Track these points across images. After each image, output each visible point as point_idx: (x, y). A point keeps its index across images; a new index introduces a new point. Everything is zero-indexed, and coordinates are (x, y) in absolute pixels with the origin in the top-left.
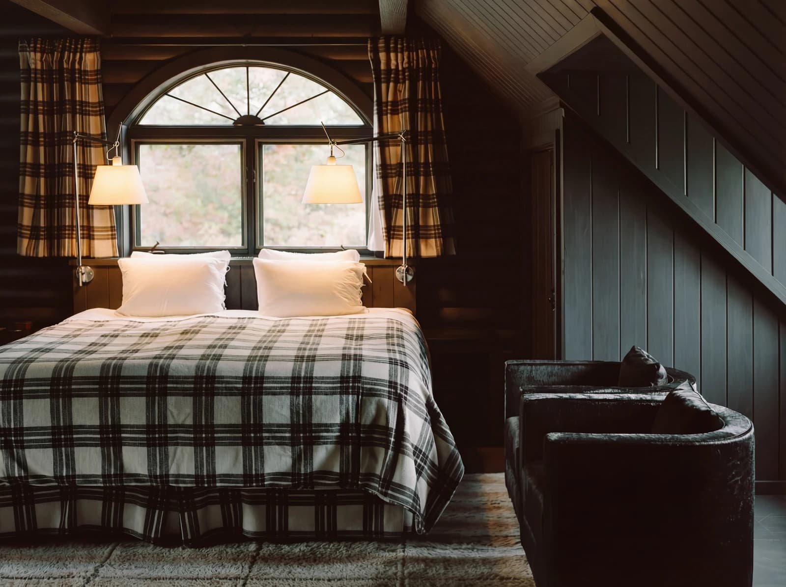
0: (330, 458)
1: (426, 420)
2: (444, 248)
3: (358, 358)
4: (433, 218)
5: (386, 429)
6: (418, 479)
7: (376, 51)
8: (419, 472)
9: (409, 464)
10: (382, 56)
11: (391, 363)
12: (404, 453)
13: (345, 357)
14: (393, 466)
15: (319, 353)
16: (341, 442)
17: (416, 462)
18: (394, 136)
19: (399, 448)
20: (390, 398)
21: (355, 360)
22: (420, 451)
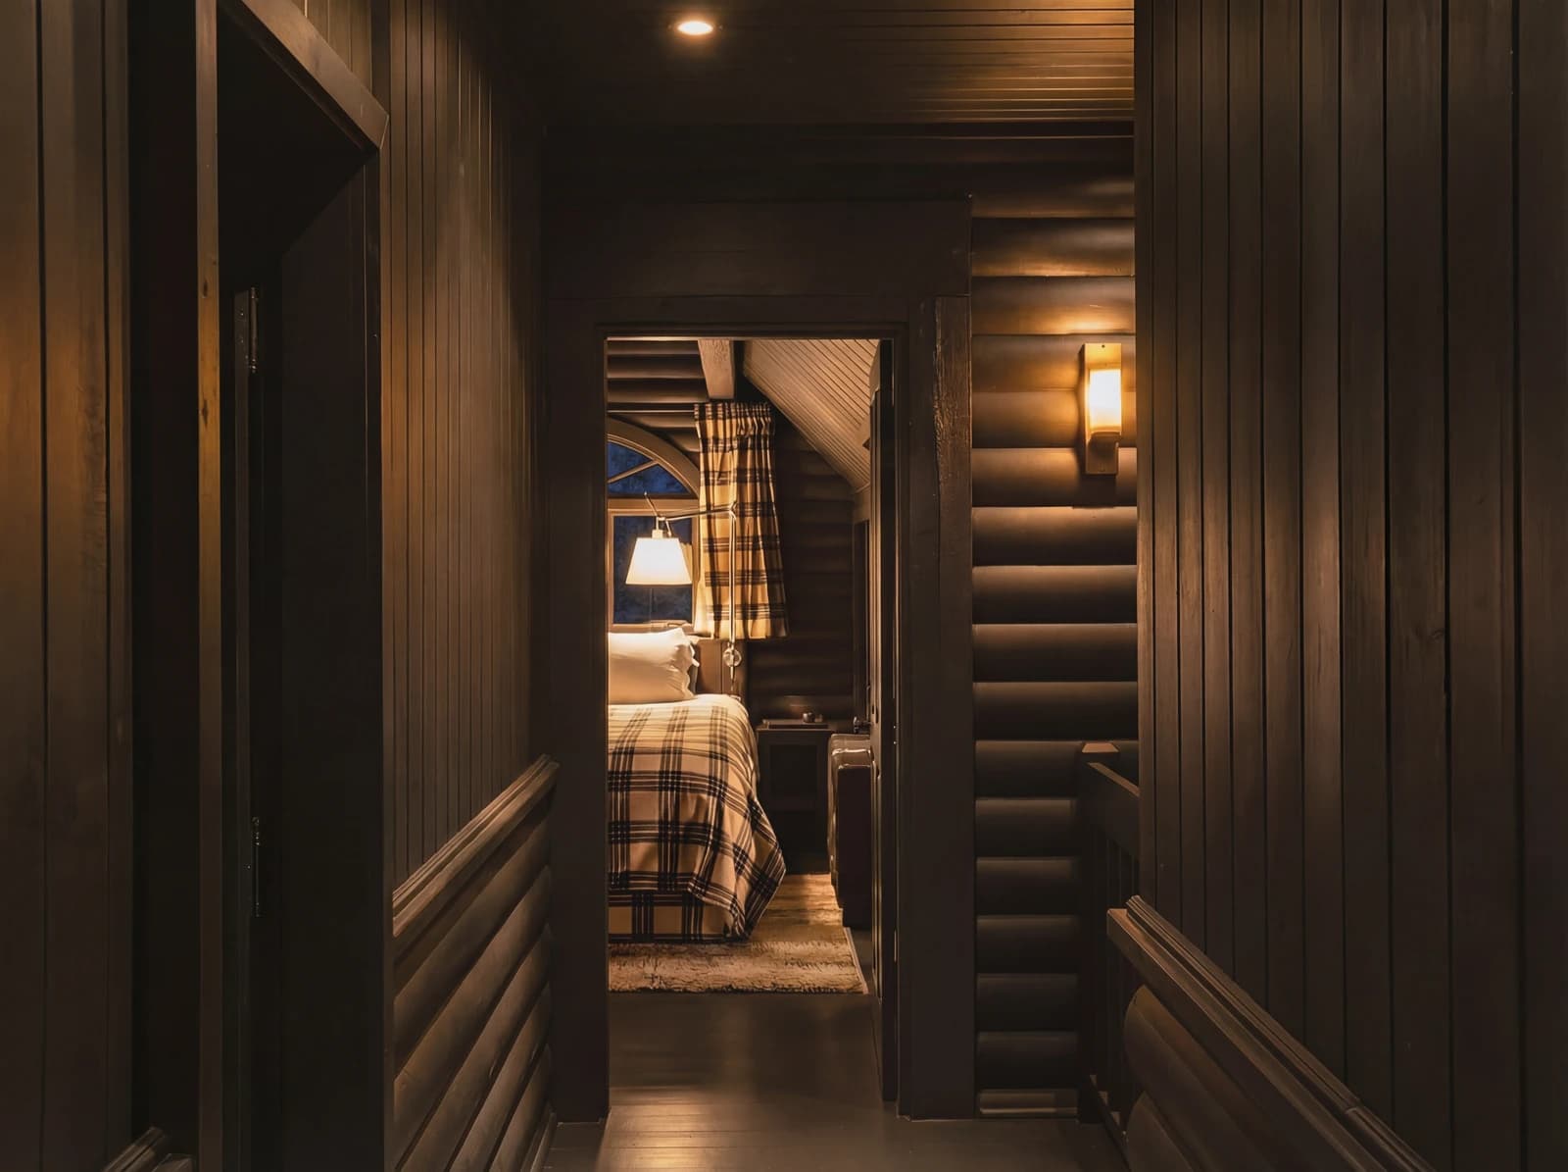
0: (647, 858)
1: (745, 817)
2: (774, 628)
3: (679, 752)
4: (762, 595)
5: (706, 825)
6: (738, 879)
7: (702, 418)
8: (739, 870)
9: (729, 863)
10: (710, 424)
11: (711, 757)
12: (723, 852)
13: (665, 752)
14: (711, 866)
15: (637, 744)
16: (660, 839)
17: (735, 860)
18: (723, 509)
19: (718, 846)
20: (709, 794)
21: (675, 753)
22: (739, 849)
